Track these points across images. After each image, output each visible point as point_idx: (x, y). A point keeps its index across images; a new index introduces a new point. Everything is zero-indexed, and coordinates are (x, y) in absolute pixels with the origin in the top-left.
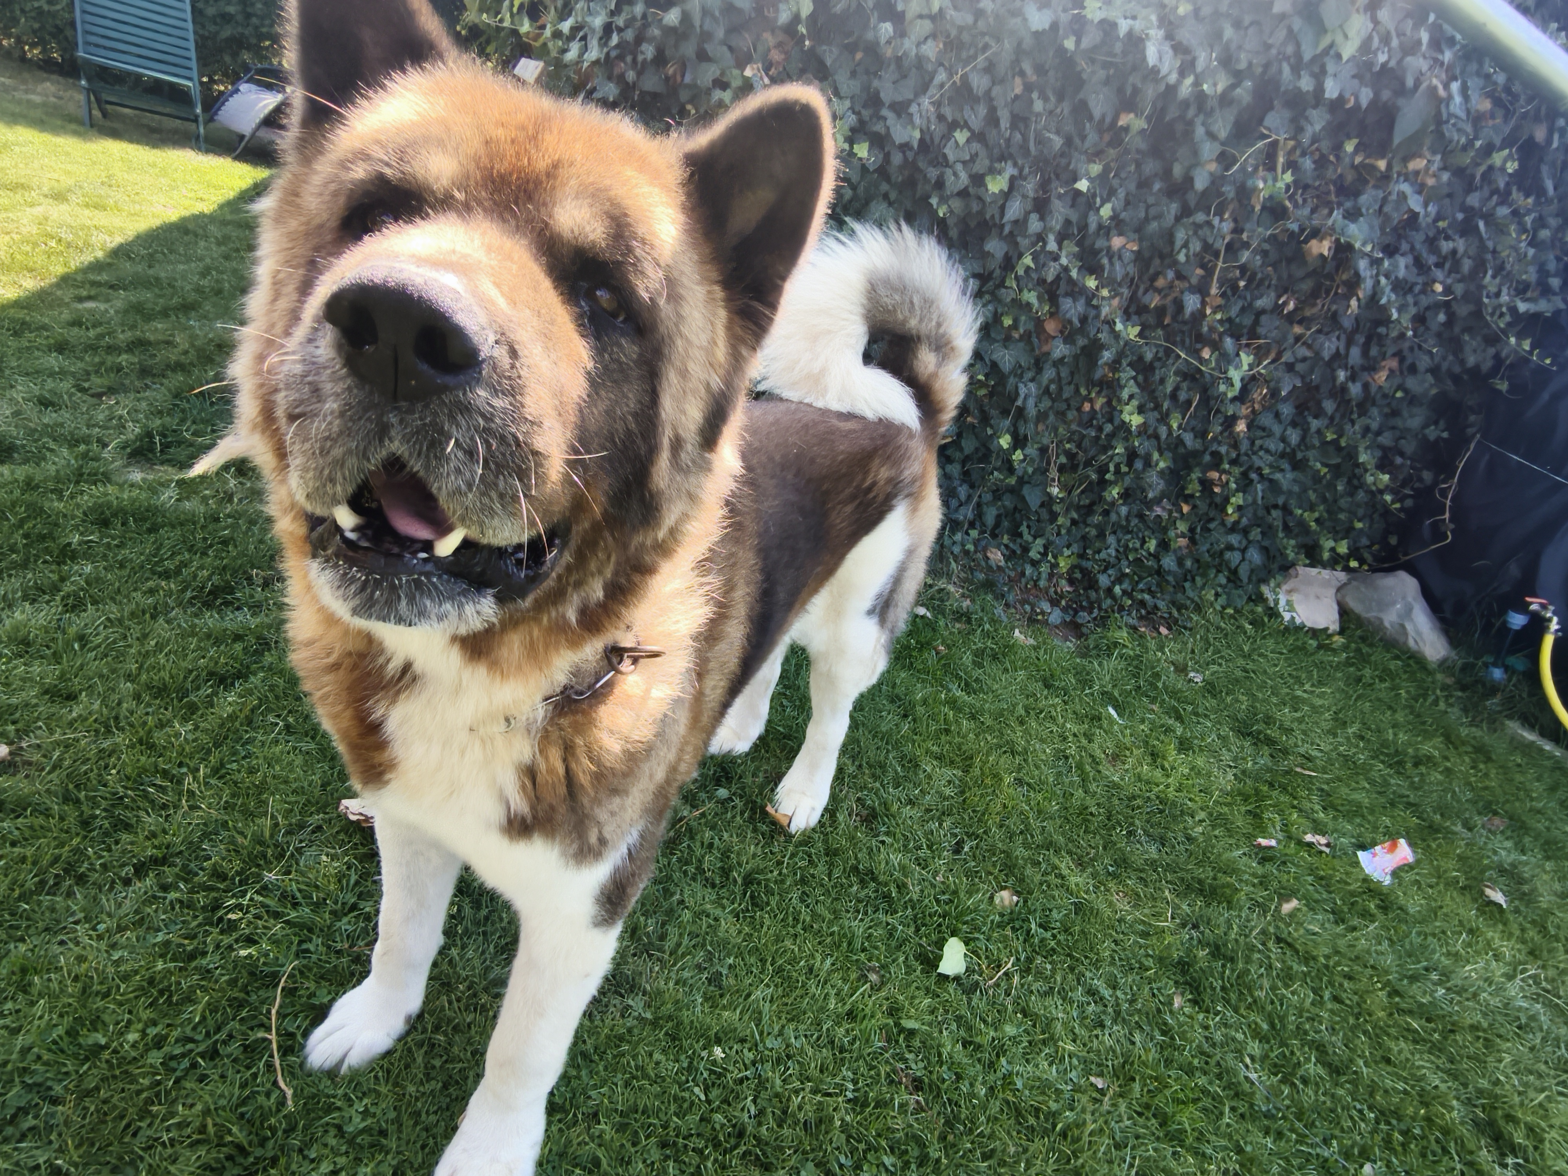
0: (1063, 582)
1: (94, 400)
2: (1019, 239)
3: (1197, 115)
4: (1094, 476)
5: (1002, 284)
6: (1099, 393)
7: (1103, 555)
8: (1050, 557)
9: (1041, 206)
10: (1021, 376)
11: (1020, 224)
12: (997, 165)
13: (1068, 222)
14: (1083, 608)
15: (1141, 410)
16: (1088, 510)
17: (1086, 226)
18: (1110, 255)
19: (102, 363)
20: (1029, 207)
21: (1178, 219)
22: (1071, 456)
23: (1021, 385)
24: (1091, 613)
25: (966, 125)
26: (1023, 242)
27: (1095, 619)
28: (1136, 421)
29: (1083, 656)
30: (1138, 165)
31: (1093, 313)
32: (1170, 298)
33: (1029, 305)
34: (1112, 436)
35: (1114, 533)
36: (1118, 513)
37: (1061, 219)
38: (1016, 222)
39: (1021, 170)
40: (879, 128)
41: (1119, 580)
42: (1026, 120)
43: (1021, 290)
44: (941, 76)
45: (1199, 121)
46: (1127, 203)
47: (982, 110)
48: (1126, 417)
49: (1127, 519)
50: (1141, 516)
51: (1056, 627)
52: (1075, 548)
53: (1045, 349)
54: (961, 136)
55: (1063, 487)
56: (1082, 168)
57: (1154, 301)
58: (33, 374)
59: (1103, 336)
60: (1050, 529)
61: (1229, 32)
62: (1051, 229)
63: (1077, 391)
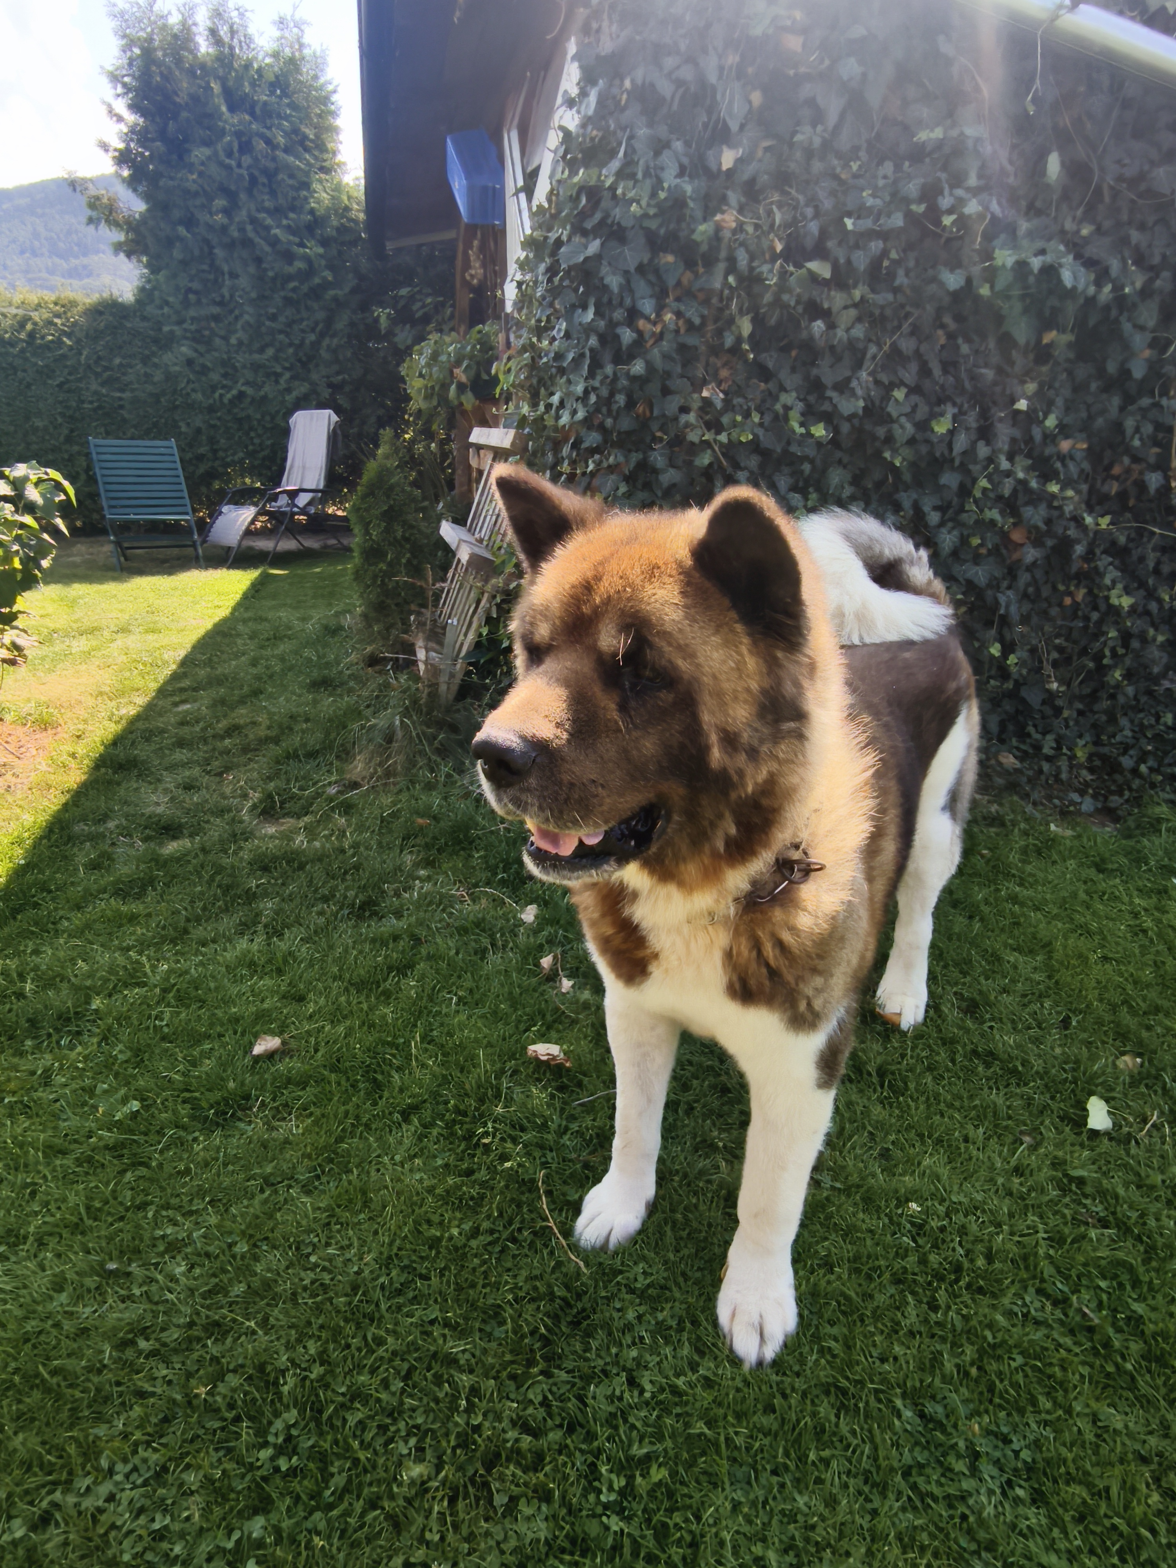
0: (1084, 773)
1: (218, 779)
2: (971, 467)
3: (1121, 314)
4: (1091, 665)
5: (962, 510)
6: (1077, 586)
7: (1118, 738)
8: (1065, 750)
9: (985, 433)
10: (998, 588)
11: (970, 453)
12: (937, 409)
13: (1013, 440)
14: (1112, 793)
15: (1127, 591)
16: (1093, 697)
17: (1031, 439)
18: (1062, 458)
19: (214, 749)
20: (974, 437)
21: (1122, 409)
22: (1060, 649)
23: (999, 595)
24: (1121, 795)
25: (902, 383)
26: (975, 468)
27: (1127, 801)
28: (1126, 602)
29: (1129, 837)
30: (1070, 373)
31: (1055, 513)
32: (1129, 483)
33: (993, 522)
34: (1100, 622)
35: (1125, 714)
36: (1125, 695)
37: (1006, 439)
38: (964, 453)
39: (961, 407)
40: (826, 407)
41: (1142, 759)
42: (955, 364)
43: (982, 511)
44: (873, 349)
45: (1123, 319)
46: (1067, 409)
47: (914, 367)
48: (1115, 601)
49: (1136, 698)
50: (1150, 693)
51: (1090, 815)
52: (1088, 738)
53: (1015, 556)
54: (899, 394)
55: (1061, 682)
56: (1018, 389)
57: (1114, 488)
58: (172, 768)
59: (1072, 532)
60: (1057, 723)
61: (1135, 236)
62: (1000, 451)
63: (1055, 588)
